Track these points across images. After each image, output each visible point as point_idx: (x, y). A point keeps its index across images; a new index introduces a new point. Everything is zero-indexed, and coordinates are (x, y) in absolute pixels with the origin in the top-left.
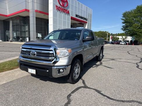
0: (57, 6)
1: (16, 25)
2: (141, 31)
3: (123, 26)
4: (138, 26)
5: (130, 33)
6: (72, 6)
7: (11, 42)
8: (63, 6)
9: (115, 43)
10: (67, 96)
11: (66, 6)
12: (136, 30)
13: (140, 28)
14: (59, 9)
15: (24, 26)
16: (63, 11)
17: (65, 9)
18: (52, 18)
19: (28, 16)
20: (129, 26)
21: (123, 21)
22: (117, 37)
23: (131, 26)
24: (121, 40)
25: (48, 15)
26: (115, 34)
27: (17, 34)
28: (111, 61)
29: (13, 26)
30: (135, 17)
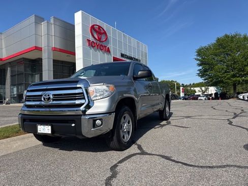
0: (89, 41)
1: (18, 75)
2: (228, 76)
3: (199, 70)
4: (223, 69)
5: (211, 81)
6: (114, 40)
7: (7, 104)
8: (99, 39)
9: (190, 98)
10: (109, 168)
11: (104, 40)
12: (221, 75)
13: (226, 72)
14: (93, 45)
15: (32, 75)
16: (100, 48)
17: (103, 45)
18: (82, 60)
19: (39, 58)
20: (209, 69)
21: (198, 62)
22: (192, 89)
23: (212, 69)
24: (200, 93)
25: (75, 55)
26: (188, 84)
27: (20, 90)
28: (186, 119)
29: (12, 76)
30: (216, 55)
